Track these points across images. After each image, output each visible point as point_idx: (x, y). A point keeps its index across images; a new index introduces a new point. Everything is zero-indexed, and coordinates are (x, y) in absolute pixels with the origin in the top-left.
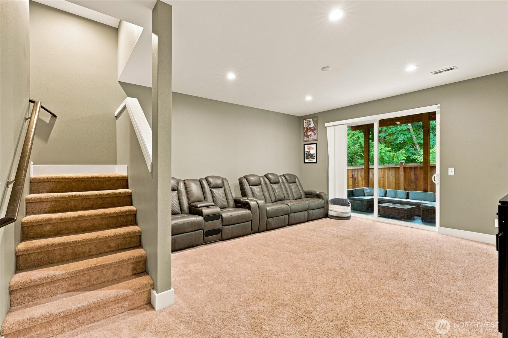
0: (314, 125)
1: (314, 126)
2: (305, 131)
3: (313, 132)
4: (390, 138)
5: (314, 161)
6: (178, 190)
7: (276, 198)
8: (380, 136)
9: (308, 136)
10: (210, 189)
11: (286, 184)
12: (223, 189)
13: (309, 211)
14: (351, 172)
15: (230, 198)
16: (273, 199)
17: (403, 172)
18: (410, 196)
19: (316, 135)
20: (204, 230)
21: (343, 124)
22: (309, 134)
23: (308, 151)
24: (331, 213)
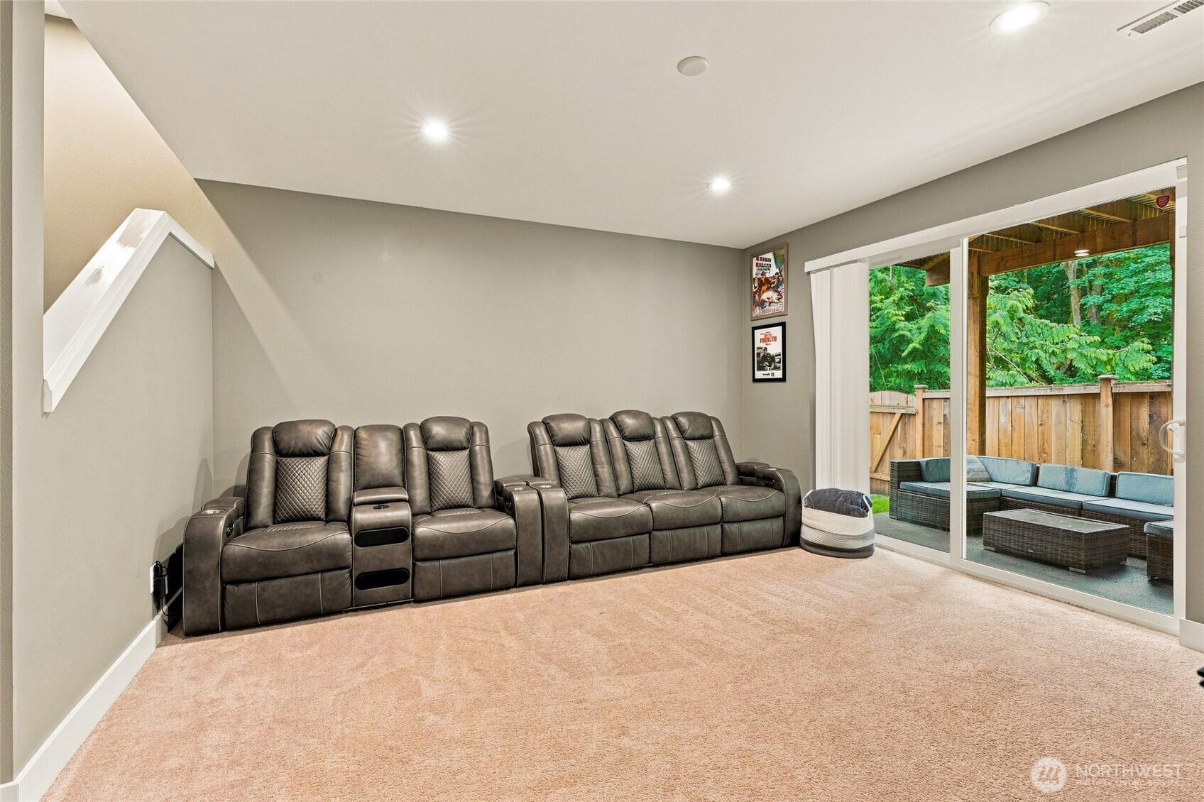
0: (777, 270)
1: (777, 274)
2: (754, 290)
3: (776, 290)
4: (1119, 308)
5: (779, 374)
6: (329, 454)
7: (633, 483)
8: (1085, 304)
9: (762, 304)
10: (428, 454)
11: (677, 444)
12: (466, 452)
13: (726, 526)
14: (941, 407)
15: (483, 478)
16: (625, 484)
17: (1111, 408)
18: (1121, 488)
19: (783, 300)
20: (352, 570)
21: (855, 261)
22: (764, 296)
23: (763, 345)
24: (806, 534)
